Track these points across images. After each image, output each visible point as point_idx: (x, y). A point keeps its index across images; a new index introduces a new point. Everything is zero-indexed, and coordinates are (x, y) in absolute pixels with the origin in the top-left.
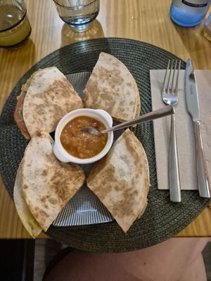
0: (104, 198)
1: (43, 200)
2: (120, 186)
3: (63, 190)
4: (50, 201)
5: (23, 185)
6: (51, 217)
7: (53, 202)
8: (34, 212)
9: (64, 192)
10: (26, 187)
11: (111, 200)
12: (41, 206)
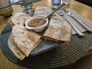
0: (52, 36)
1: (24, 42)
2: (58, 29)
3: (33, 38)
4: (27, 42)
5: (13, 36)
6: (29, 50)
7: (29, 43)
8: (20, 47)
9: (33, 39)
10: (14, 36)
11: (56, 35)
12: (23, 44)
